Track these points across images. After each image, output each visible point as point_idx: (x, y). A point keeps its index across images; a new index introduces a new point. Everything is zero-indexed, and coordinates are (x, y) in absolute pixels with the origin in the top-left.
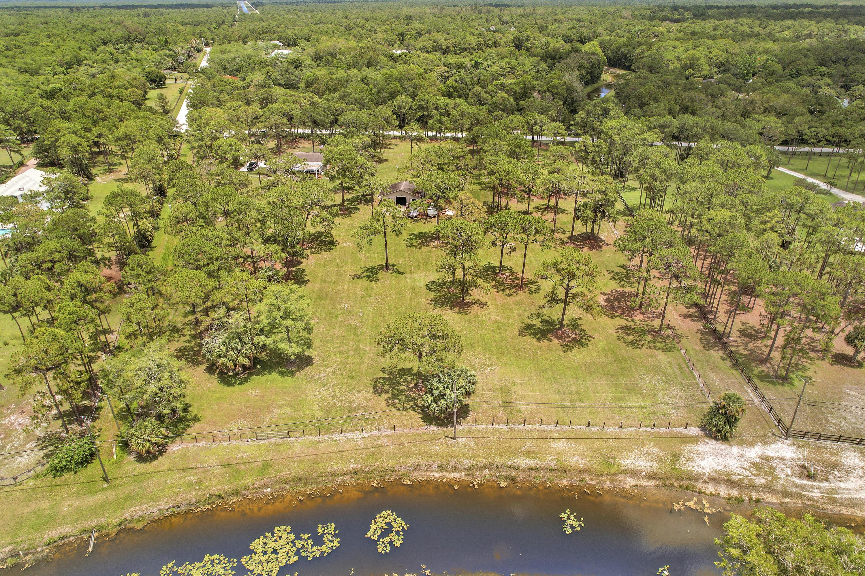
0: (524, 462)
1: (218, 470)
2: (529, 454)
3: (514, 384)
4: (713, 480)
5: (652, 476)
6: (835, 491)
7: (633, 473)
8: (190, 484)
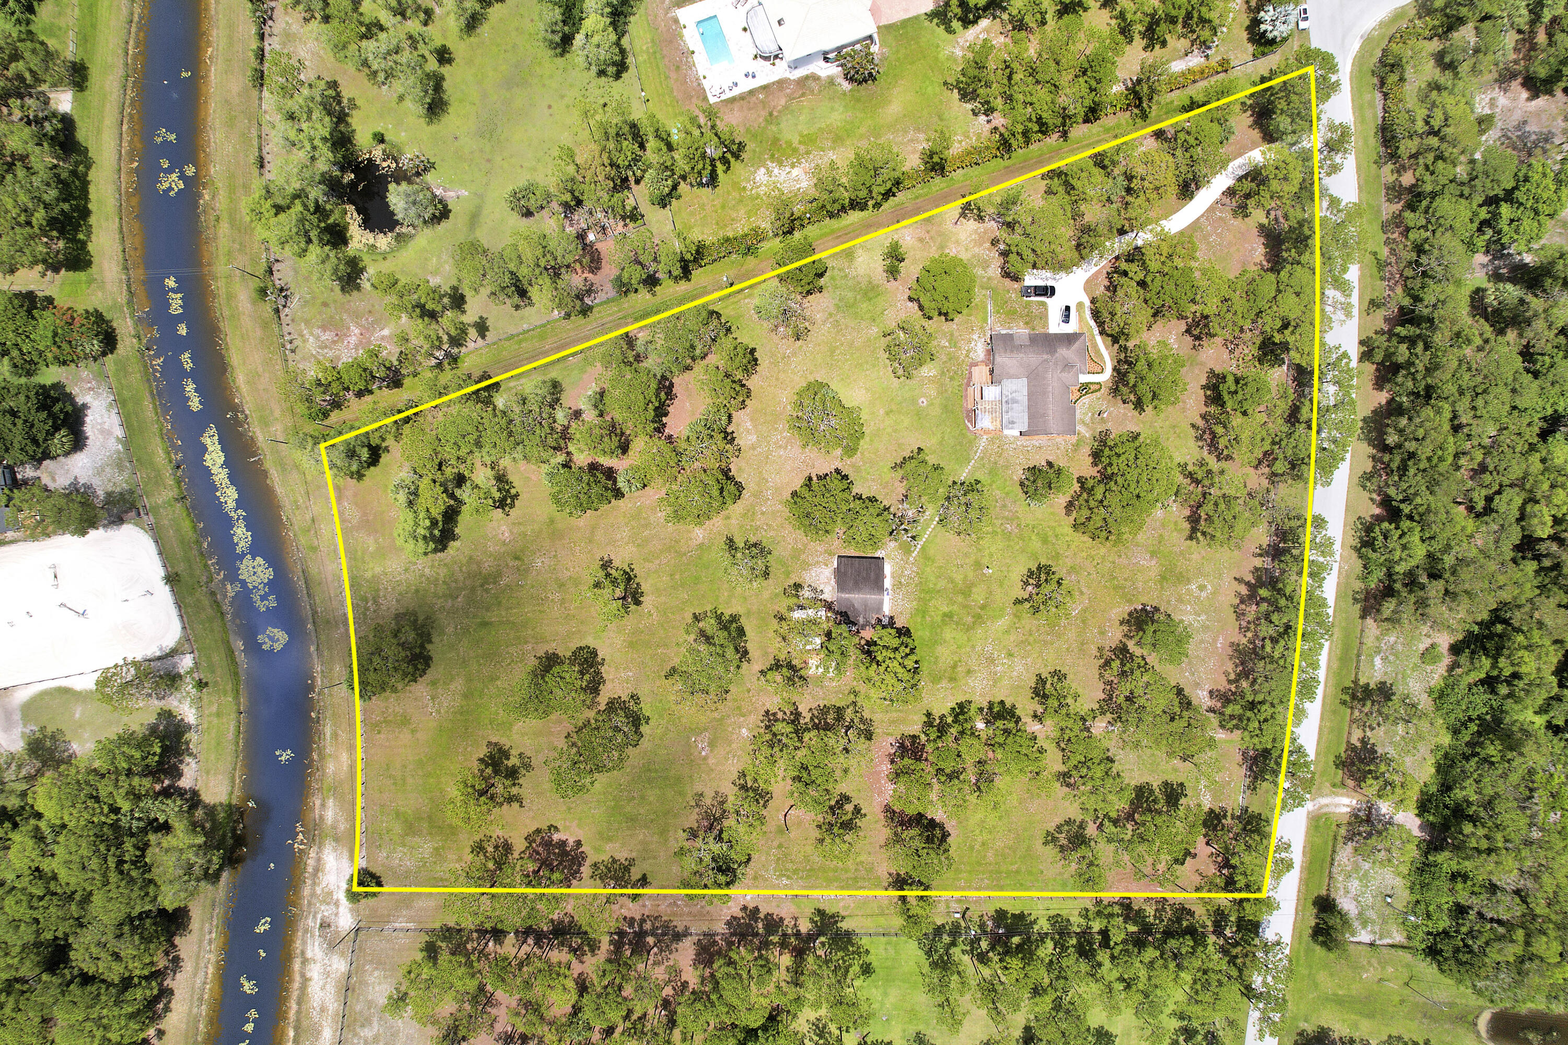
0: (328, 730)
1: (308, 517)
2: (335, 736)
3: (413, 731)
4: (319, 860)
5: (321, 817)
6: (312, 936)
7: (323, 805)
8: (296, 502)
